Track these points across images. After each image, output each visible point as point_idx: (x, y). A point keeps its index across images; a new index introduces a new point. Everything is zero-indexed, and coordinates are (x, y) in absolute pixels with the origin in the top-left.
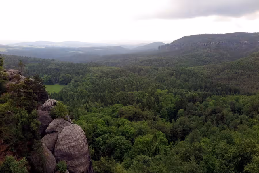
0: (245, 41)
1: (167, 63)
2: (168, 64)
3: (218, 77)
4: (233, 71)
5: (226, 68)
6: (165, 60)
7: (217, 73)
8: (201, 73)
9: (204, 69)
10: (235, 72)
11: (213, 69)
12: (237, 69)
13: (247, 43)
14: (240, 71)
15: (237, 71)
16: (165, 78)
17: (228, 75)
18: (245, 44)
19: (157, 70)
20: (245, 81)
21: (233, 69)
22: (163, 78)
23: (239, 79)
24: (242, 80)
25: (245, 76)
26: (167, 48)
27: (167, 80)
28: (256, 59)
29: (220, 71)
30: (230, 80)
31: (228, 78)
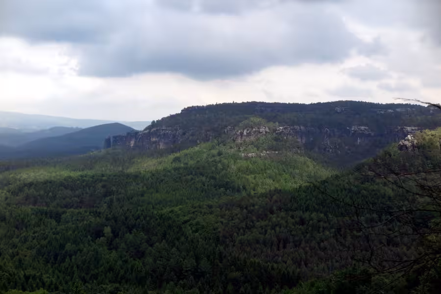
0: (363, 128)
1: (108, 193)
2: (108, 198)
3: (245, 237)
4: (292, 217)
5: (275, 208)
6: (103, 183)
7: (244, 223)
8: (198, 223)
9: (211, 213)
10: (298, 219)
11: (237, 211)
12: (307, 209)
13: (366, 132)
14: (314, 215)
15: (306, 215)
16: (69, 247)
17: (277, 229)
18: (362, 135)
19: (57, 217)
20: (324, 249)
21: (296, 209)
22: (62, 246)
23: (307, 242)
24: (317, 247)
25: (327, 233)
26: (132, 143)
27: (75, 253)
28: (367, 179)
29: (254, 218)
30: (281, 245)
31: (275, 239)
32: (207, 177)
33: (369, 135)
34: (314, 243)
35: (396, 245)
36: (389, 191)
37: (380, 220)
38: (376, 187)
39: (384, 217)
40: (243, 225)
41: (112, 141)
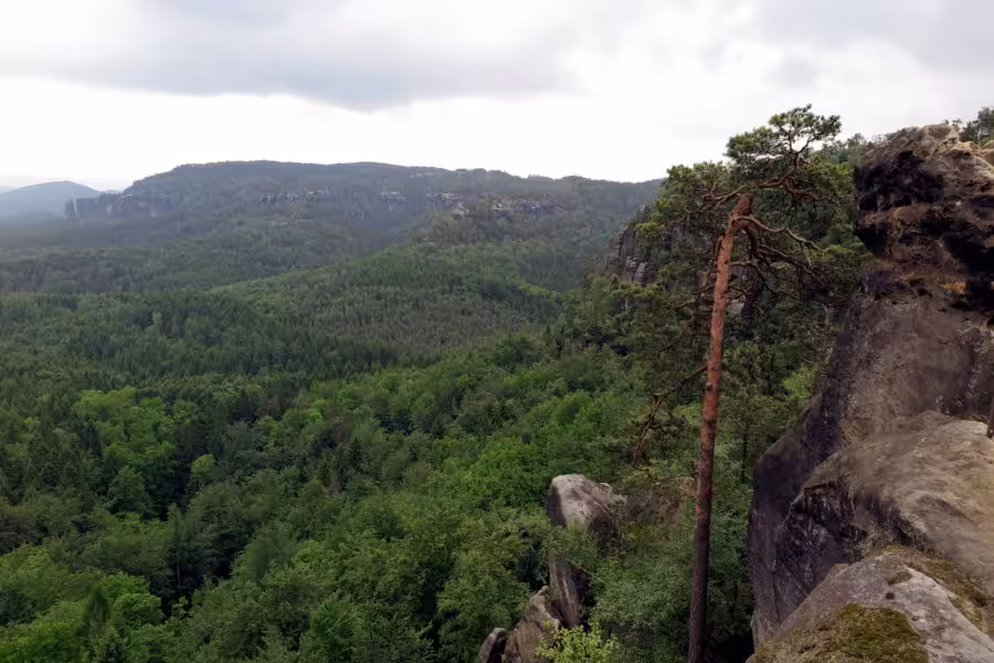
0: (394, 193)
1: (118, 274)
2: (121, 279)
3: (325, 314)
4: (368, 292)
5: (347, 284)
6: (105, 262)
7: (319, 300)
8: (265, 304)
9: (275, 292)
10: (375, 294)
11: (303, 288)
12: (380, 282)
13: (398, 198)
14: (390, 289)
15: (382, 289)
16: (115, 339)
17: (356, 305)
18: (394, 201)
19: (72, 305)
20: (407, 323)
21: (369, 284)
22: (105, 339)
23: (388, 316)
24: (399, 320)
25: (406, 306)
26: (109, 209)
27: (126, 346)
28: (430, 250)
29: (328, 295)
30: (363, 321)
31: (356, 316)
32: (237, 251)
33: (401, 202)
34: (396, 318)
35: (470, 314)
36: (453, 261)
37: (451, 291)
38: (441, 258)
39: (455, 288)
40: (318, 302)
41: (75, 207)
